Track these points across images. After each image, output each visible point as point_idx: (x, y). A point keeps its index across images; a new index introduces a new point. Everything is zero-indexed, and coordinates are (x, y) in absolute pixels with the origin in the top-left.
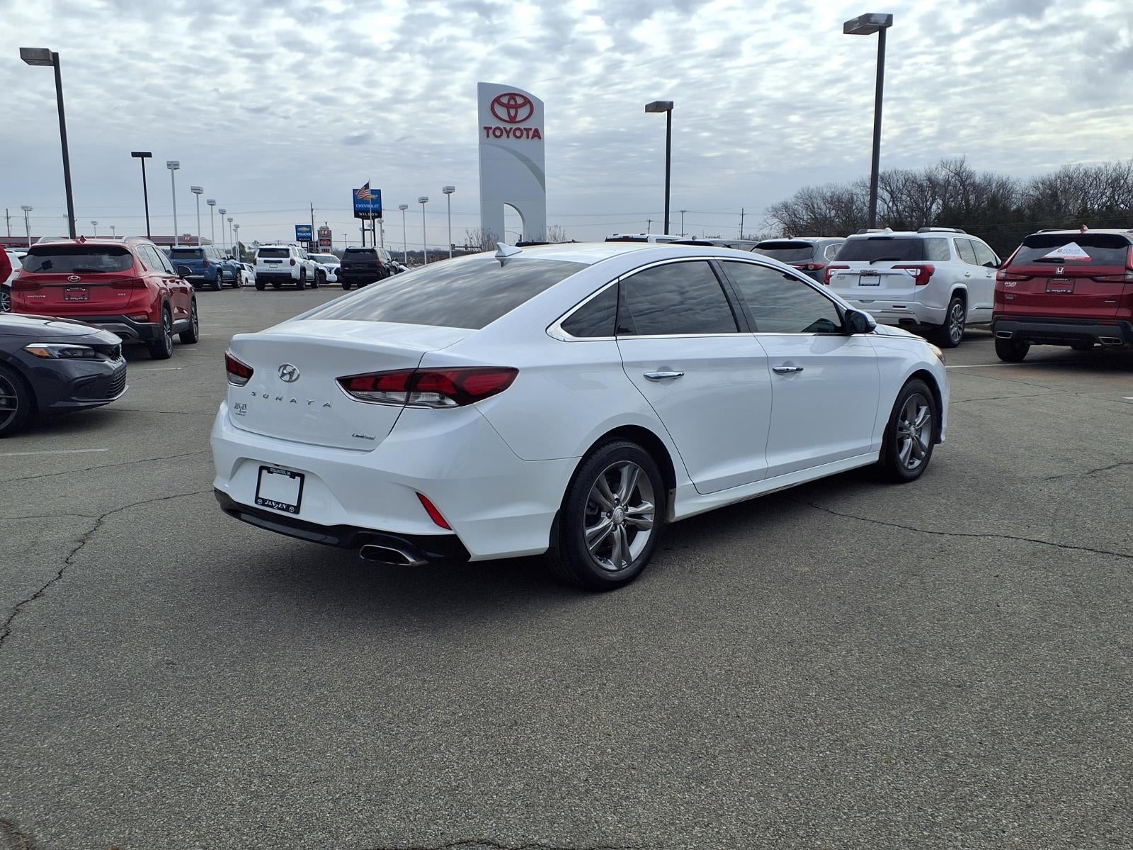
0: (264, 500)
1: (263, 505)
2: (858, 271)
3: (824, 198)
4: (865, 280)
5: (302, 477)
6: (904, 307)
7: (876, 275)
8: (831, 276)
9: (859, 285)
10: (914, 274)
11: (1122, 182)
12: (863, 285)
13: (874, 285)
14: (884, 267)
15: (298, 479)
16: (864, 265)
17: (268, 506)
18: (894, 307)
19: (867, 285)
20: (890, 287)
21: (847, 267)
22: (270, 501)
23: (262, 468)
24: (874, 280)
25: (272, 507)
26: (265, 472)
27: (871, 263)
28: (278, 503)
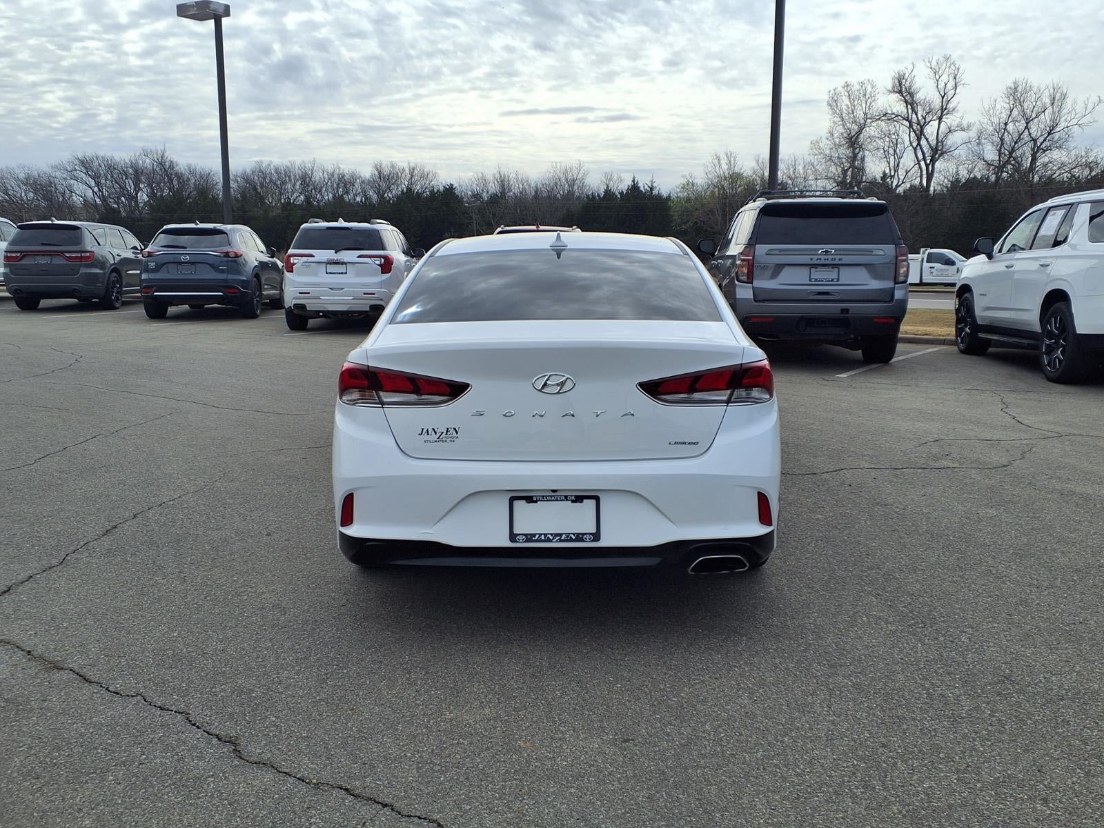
0: (529, 536)
2: (325, 259)
3: (17, 179)
4: (331, 268)
5: (597, 499)
6: (374, 294)
7: (343, 263)
8: (294, 264)
9: (327, 273)
10: (378, 262)
11: (308, 179)
12: (330, 273)
13: (342, 273)
14: (349, 256)
15: (589, 502)
16: (328, 254)
17: (540, 541)
18: (365, 294)
19: (334, 273)
20: (358, 274)
21: (312, 256)
22: (541, 535)
23: (513, 499)
24: (341, 268)
25: (548, 540)
26: (520, 503)
27: (336, 253)
28: (557, 535)
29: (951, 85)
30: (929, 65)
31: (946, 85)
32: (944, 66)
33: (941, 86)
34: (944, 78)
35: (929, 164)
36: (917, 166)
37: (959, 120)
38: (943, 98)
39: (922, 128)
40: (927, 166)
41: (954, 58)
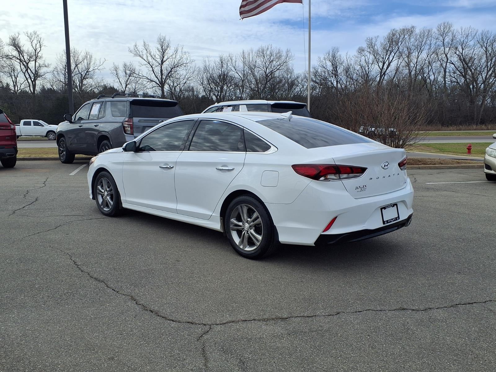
0: (387, 221)
1: (387, 223)
5: (396, 205)
15: (395, 206)
17: (389, 222)
22: (389, 220)
23: (381, 209)
25: (391, 222)
26: (383, 210)
28: (392, 219)
29: (38, 46)
30: (27, 35)
31: (36, 45)
32: (34, 36)
33: (34, 45)
34: (35, 42)
35: (33, 81)
36: (26, 81)
37: (43, 62)
38: (35, 51)
39: (27, 64)
40: (32, 82)
41: (38, 33)
